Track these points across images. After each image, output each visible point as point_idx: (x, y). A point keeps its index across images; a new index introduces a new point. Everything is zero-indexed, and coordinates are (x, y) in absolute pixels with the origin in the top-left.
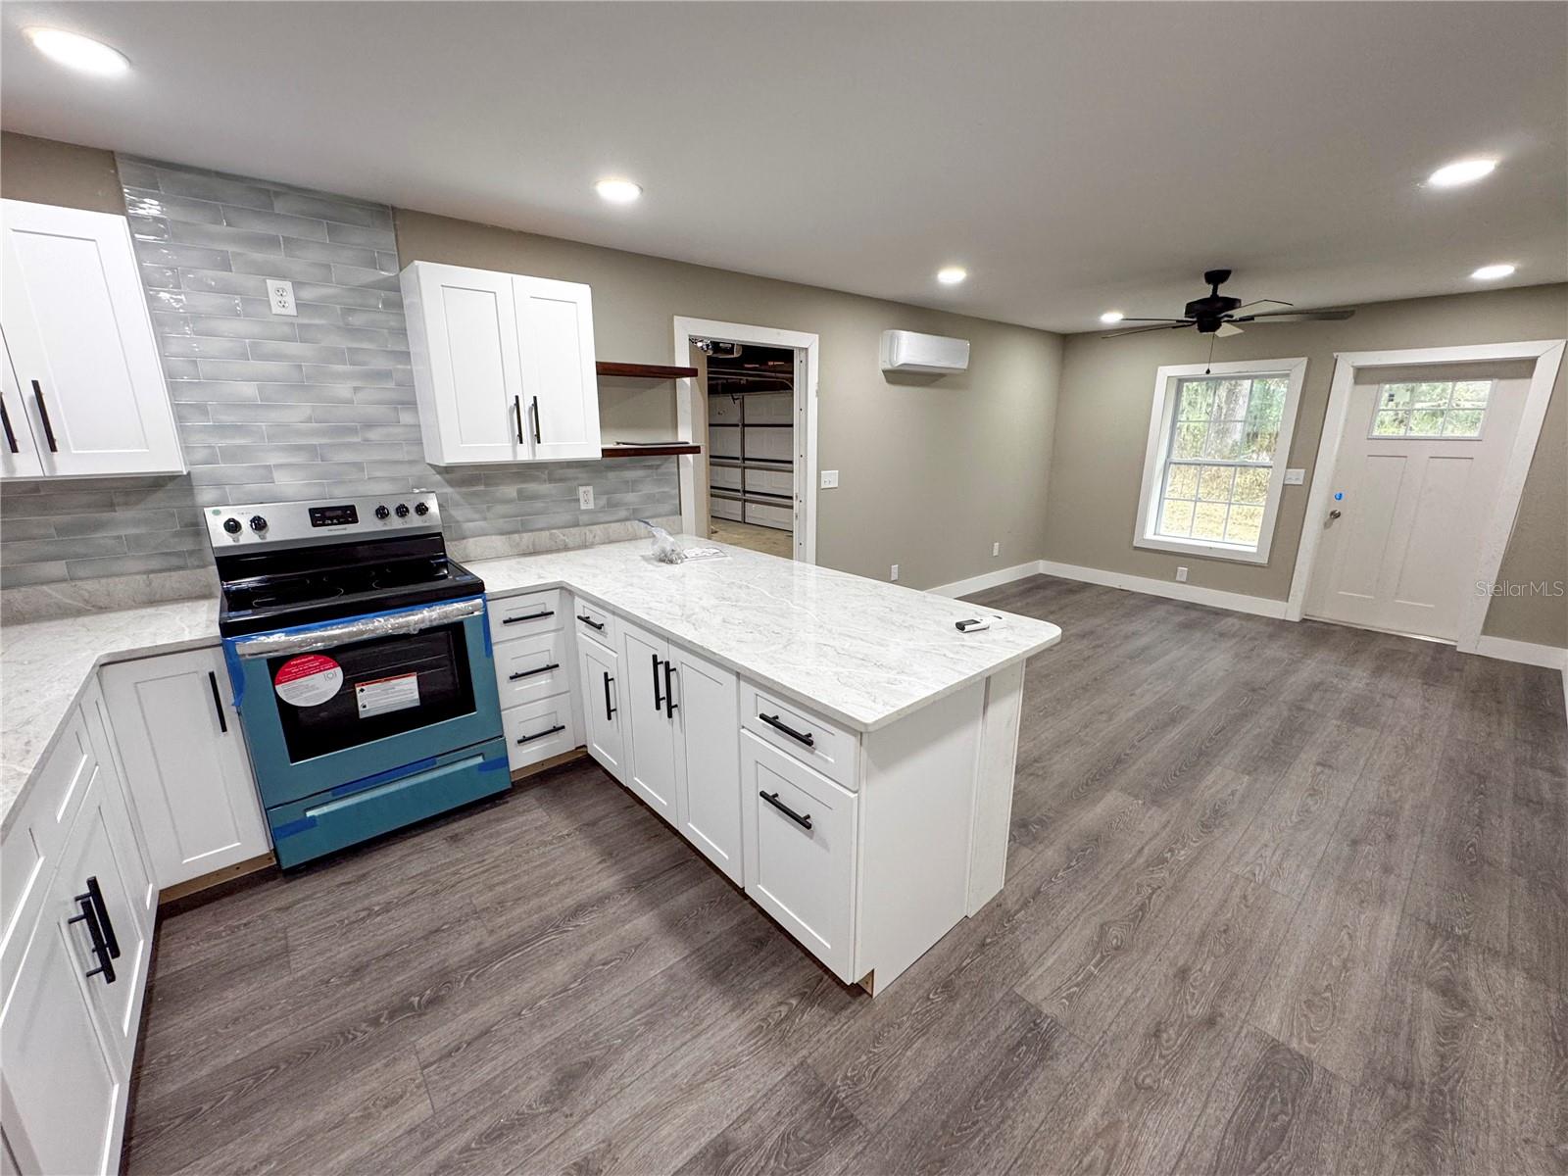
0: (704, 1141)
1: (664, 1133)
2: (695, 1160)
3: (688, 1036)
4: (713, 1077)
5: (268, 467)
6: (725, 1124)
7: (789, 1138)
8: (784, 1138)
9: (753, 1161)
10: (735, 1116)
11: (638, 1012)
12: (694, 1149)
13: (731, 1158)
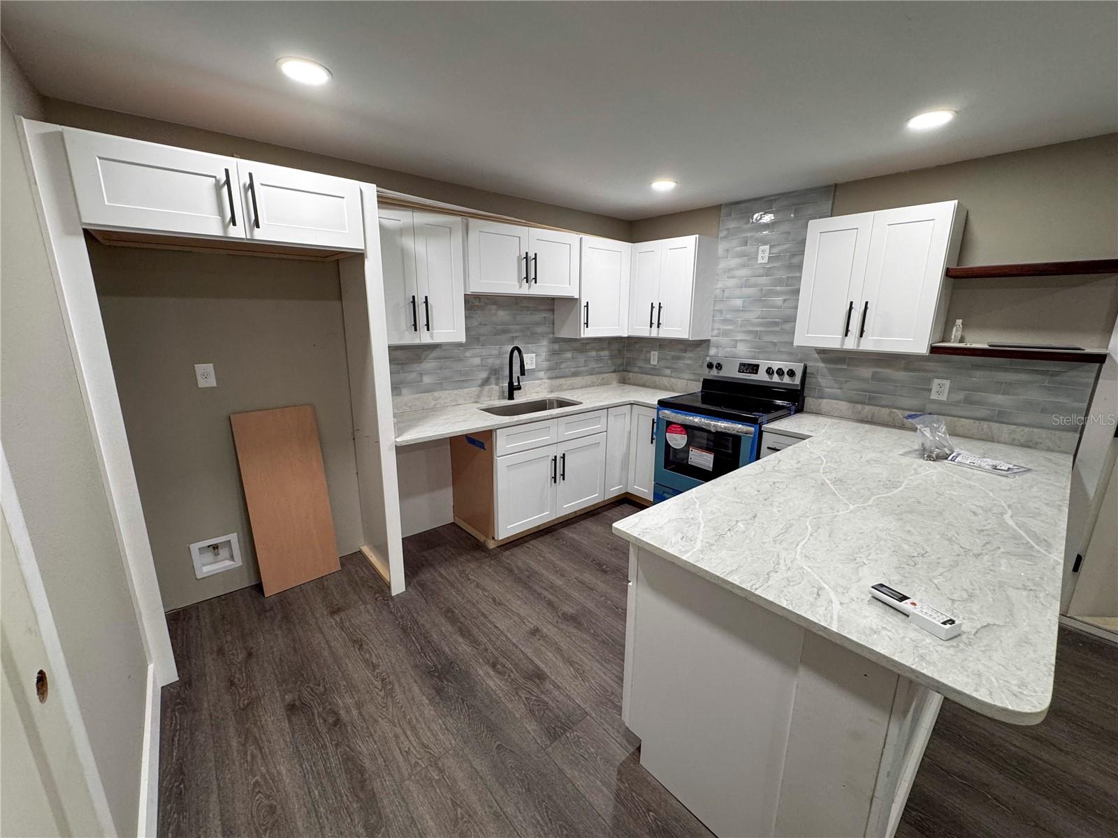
0: (546, 670)
1: (549, 654)
2: (537, 667)
3: (597, 658)
4: (577, 670)
5: (736, 340)
6: (553, 678)
7: (545, 706)
8: (546, 703)
9: (536, 690)
10: (556, 681)
11: (609, 636)
12: (542, 666)
13: (538, 681)
